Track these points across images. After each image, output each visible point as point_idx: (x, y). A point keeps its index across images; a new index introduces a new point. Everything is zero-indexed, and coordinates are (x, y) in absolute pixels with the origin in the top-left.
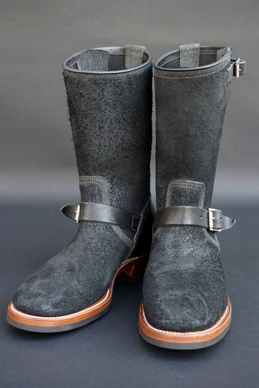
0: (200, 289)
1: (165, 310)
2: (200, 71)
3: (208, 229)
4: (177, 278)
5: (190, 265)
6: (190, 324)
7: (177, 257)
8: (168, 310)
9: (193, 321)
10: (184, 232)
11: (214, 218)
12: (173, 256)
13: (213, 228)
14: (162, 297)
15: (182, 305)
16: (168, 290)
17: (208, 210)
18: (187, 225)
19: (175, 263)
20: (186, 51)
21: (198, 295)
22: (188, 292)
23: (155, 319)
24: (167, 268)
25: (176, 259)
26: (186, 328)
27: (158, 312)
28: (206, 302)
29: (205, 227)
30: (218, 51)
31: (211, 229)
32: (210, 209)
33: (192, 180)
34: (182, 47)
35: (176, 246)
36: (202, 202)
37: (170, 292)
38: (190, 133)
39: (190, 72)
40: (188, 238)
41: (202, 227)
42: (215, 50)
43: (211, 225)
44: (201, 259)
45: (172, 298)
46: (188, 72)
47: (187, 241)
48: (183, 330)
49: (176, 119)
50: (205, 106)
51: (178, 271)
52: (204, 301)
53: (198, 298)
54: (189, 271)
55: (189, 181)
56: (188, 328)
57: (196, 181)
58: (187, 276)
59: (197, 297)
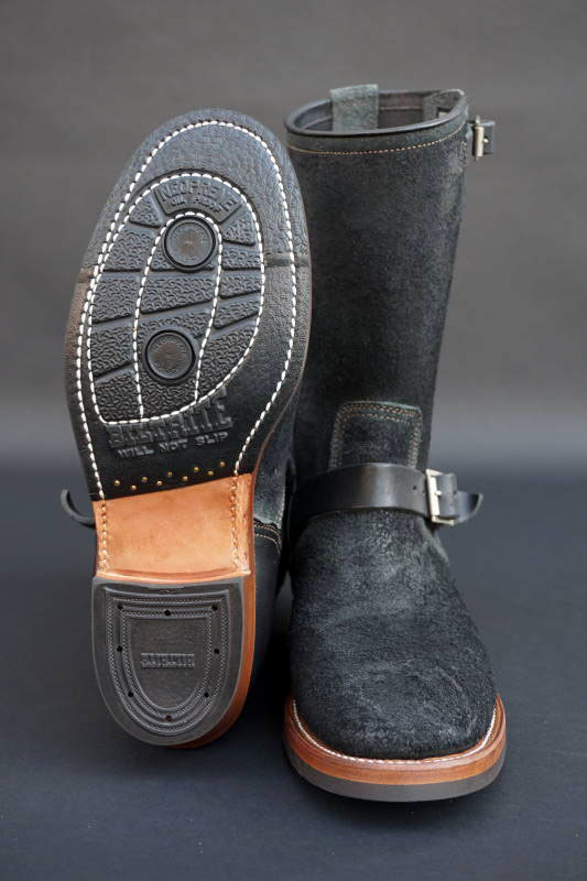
0: (438, 657)
1: (368, 707)
2: (412, 135)
3: (428, 519)
4: (377, 635)
5: (402, 603)
6: (436, 737)
7: (367, 585)
8: (377, 707)
9: (441, 729)
10: (380, 526)
11: (439, 493)
12: (359, 583)
13: (439, 517)
14: (354, 680)
15: (407, 694)
16: (362, 662)
17: (424, 472)
18: (386, 509)
19: (365, 599)
20: (346, 101)
21: (437, 668)
22: (413, 663)
23: (346, 734)
24: (348, 613)
25: (367, 592)
26: (427, 748)
27: (353, 715)
28: (461, 685)
29: (421, 515)
30: (426, 99)
31: (434, 519)
32: (429, 472)
33: (393, 401)
34: (336, 93)
35: (363, 559)
36: (415, 454)
37: (369, 667)
38: (391, 286)
39: (388, 138)
40: (389, 541)
41: (416, 514)
42: (417, 100)
43: (435, 510)
44: (423, 589)
45: (378, 678)
46: (384, 138)
47: (389, 546)
48: (420, 753)
49: (355, 253)
50: (425, 221)
51: (375, 618)
52: (454, 682)
53: (440, 675)
54: (402, 617)
55: (386, 403)
56: (430, 748)
57: (403, 402)
58: (398, 627)
59: (437, 675)
